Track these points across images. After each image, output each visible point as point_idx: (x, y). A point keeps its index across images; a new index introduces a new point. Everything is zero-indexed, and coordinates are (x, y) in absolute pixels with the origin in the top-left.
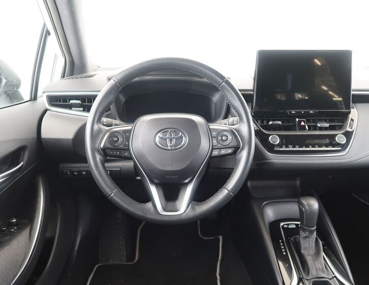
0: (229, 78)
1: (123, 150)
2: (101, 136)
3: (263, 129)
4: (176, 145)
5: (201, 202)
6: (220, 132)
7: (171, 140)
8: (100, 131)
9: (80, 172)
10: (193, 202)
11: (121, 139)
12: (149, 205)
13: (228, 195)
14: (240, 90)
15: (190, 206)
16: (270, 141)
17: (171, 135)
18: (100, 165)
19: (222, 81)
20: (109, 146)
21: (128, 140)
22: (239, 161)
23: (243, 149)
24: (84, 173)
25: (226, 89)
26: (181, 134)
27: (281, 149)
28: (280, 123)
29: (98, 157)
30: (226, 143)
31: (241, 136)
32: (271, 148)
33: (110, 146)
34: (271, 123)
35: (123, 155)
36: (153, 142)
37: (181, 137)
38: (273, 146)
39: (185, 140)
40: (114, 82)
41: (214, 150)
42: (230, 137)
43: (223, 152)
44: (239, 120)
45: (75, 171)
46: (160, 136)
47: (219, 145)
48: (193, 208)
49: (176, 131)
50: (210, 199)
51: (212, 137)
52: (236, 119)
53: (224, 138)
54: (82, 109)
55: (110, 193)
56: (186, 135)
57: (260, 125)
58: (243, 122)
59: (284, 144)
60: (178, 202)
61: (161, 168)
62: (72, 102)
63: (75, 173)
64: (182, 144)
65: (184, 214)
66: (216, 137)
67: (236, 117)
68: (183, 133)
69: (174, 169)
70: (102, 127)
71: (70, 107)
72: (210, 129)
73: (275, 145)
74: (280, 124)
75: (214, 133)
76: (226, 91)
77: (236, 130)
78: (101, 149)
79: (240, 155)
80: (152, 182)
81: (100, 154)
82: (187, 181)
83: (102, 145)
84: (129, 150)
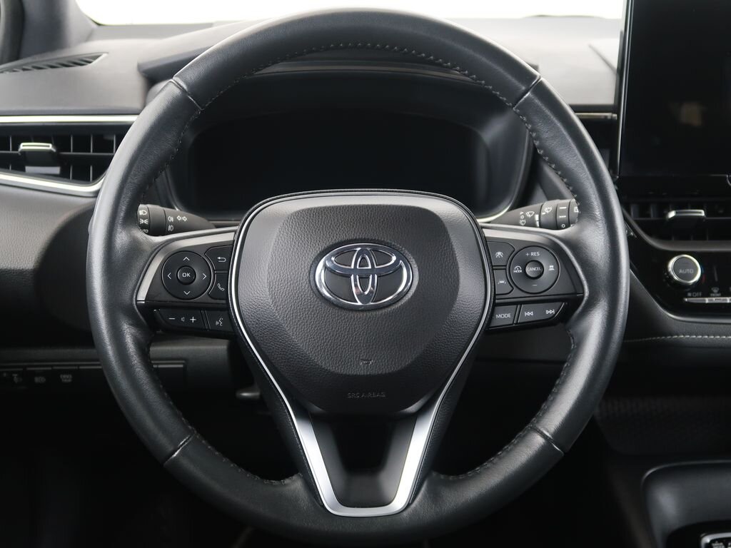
0: (536, 68)
1: (208, 309)
2: (139, 264)
3: (650, 234)
4: (380, 294)
5: (458, 474)
6: (518, 252)
7: (364, 279)
8: (135, 249)
9: (53, 376)
10: (434, 474)
11: (201, 276)
12: (294, 485)
13: (545, 451)
14: (576, 109)
15: (423, 489)
16: (672, 273)
17: (363, 263)
18: (135, 360)
19: (524, 88)
20: (165, 297)
21: (224, 279)
22: (580, 343)
23: (591, 304)
24: (67, 378)
25: (538, 112)
26: (394, 258)
27: (707, 300)
28: (702, 213)
29: (129, 333)
30: (536, 287)
31: (585, 263)
32: (674, 295)
33: (168, 298)
34: (672, 214)
35: (208, 326)
36: (305, 286)
37: (397, 270)
38: (681, 289)
39: (408, 280)
40: (177, 91)
41: (497, 308)
42: (550, 268)
43: (529, 314)
44: (576, 210)
45: (39, 374)
46: (328, 264)
47: (516, 293)
48: (434, 495)
49: (378, 249)
50: (487, 464)
51: (493, 268)
52: (565, 205)
53: (530, 270)
54: (57, 170)
55: (171, 449)
56: (413, 262)
57: (637, 222)
58: (593, 218)
59: (715, 285)
60: (384, 477)
61: (332, 369)
62: (24, 146)
63: (37, 380)
64: (400, 289)
65: (405, 514)
66: (506, 268)
67: (562, 197)
68: (401, 256)
69: (375, 372)
70: (140, 235)
71: (19, 164)
72: (485, 240)
73: (687, 286)
74: (700, 218)
75: (499, 254)
76: (536, 119)
77: (567, 241)
78: (140, 307)
79: (584, 324)
80: (303, 414)
81: (136, 323)
82: (413, 408)
83: (142, 296)
84: (227, 309)
